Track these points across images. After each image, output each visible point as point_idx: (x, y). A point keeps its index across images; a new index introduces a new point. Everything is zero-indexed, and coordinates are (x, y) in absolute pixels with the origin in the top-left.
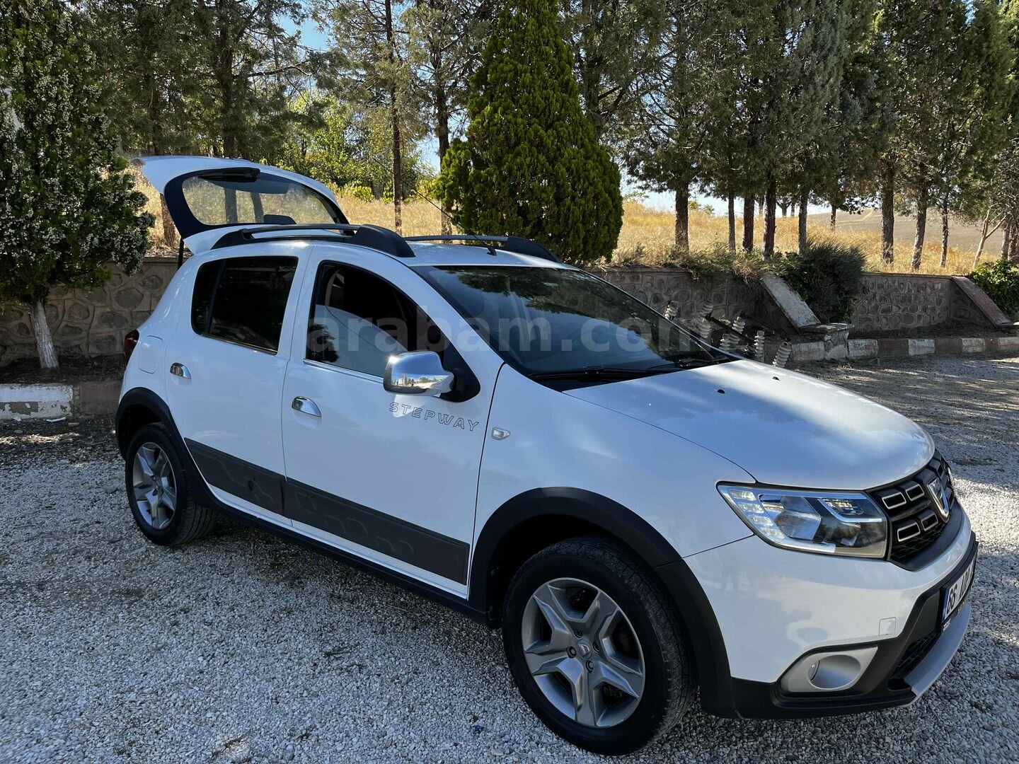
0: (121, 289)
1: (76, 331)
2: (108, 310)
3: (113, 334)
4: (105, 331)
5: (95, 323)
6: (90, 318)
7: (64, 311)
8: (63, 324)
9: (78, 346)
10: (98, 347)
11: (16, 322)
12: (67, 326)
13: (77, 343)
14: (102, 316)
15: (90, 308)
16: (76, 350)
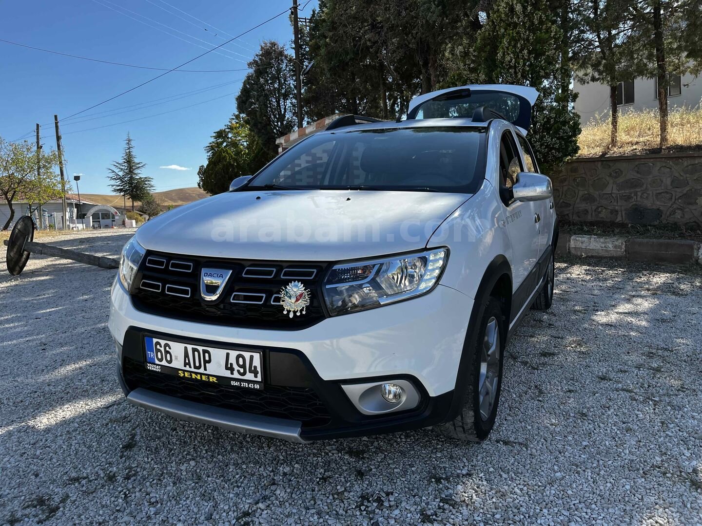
0: (596, 178)
1: (568, 205)
2: (586, 192)
3: (587, 208)
4: (583, 206)
5: (578, 200)
6: (576, 198)
7: (562, 193)
8: (562, 201)
9: (568, 214)
10: (578, 216)
12: (563, 202)
14: (583, 196)
15: (576, 191)
16: (567, 217)
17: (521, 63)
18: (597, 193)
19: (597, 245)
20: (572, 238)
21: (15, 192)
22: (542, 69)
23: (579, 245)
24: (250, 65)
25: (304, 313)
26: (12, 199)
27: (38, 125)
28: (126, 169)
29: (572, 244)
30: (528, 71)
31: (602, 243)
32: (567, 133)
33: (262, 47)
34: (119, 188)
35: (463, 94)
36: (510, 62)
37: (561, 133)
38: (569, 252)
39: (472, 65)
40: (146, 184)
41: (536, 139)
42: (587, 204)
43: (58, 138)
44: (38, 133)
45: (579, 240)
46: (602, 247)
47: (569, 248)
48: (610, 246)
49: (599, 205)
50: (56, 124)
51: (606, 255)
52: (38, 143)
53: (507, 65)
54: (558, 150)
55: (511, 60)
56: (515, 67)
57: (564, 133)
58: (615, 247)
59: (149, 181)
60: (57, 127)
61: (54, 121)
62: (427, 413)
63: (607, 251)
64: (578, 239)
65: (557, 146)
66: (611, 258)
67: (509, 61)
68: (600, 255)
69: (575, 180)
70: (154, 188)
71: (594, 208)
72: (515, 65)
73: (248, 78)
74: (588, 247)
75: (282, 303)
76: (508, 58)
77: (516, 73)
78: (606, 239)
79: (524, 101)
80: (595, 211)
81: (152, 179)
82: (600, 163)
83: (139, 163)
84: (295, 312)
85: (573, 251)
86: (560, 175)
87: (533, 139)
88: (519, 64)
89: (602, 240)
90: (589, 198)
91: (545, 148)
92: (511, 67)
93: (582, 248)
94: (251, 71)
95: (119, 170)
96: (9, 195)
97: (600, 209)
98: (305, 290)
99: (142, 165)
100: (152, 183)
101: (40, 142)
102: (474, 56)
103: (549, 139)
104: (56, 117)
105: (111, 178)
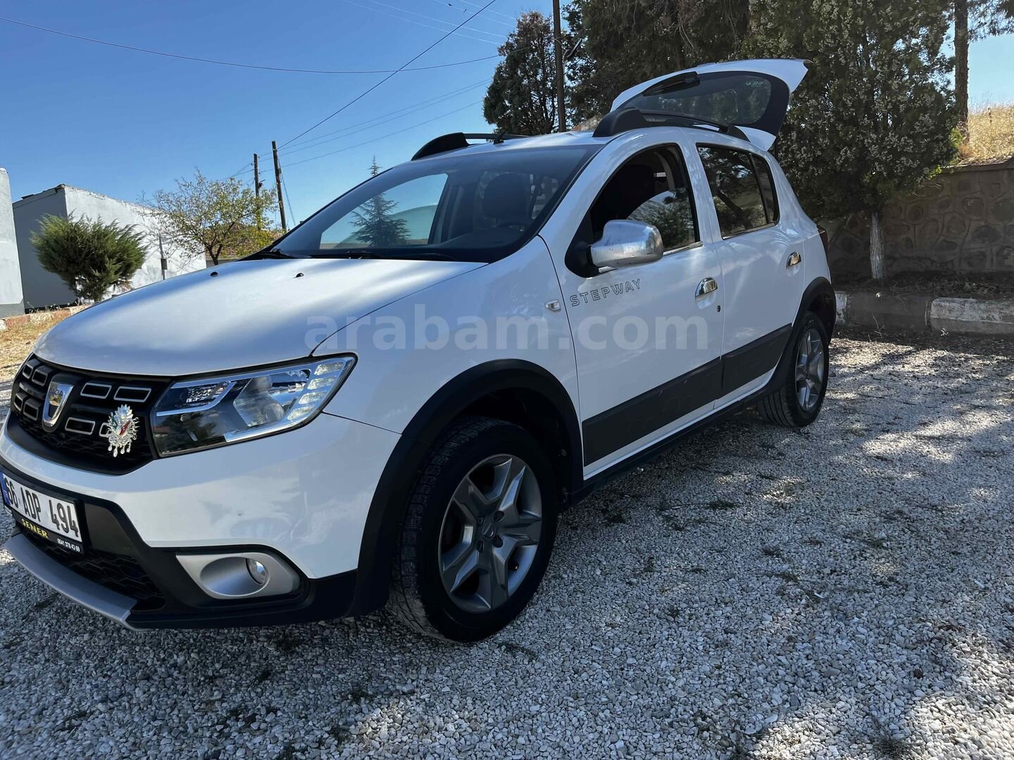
0: (1000, 199)
1: (952, 246)
2: (983, 224)
3: (983, 250)
4: (977, 247)
5: (969, 237)
6: (965, 233)
7: (943, 225)
8: (942, 238)
9: (952, 261)
10: (970, 264)
11: (904, 236)
12: (944, 240)
13: (951, 258)
14: (977, 231)
15: (967, 222)
16: (950, 266)
17: (849, 15)
18: (1001, 224)
19: (973, 313)
20: (934, 302)
21: (221, 246)
22: (889, 21)
23: (946, 314)
24: (501, 50)
25: (128, 451)
26: (217, 255)
27: (255, 156)
28: (374, 211)
29: (934, 313)
30: (864, 26)
31: (986, 311)
32: (928, 127)
33: (519, 21)
34: (364, 235)
35: (688, 80)
36: (830, 13)
37: (917, 128)
38: (930, 326)
39: (770, 25)
40: (398, 229)
41: (872, 139)
42: (984, 242)
43: (278, 172)
44: (256, 166)
45: (945, 307)
46: (983, 319)
47: (929, 319)
48: (996, 316)
49: (1005, 245)
50: (275, 152)
51: (990, 331)
52: (256, 179)
53: (826, 20)
54: (913, 156)
55: (833, 9)
56: (839, 21)
57: (922, 127)
58: (1005, 318)
59: (401, 224)
60: (275, 157)
61: (271, 150)
62: (309, 601)
63: (991, 325)
64: (943, 304)
65: (909, 149)
66: (999, 337)
67: (828, 13)
68: (979, 331)
69: (964, 203)
70: (407, 233)
71: (995, 249)
72: (839, 18)
73: (499, 70)
74: (959, 319)
75: (107, 435)
76: (827, 8)
77: (840, 30)
78: (991, 304)
79: (778, 85)
80: (998, 254)
81: (406, 221)
82: (1005, 174)
83: (389, 202)
84: (119, 449)
85: (935, 325)
86: (940, 196)
87: (866, 141)
88: (845, 15)
89: (983, 306)
90: (986, 234)
91: (889, 154)
92: (832, 22)
93: (949, 320)
94: (503, 59)
95: (365, 212)
96: (215, 250)
97: (1006, 252)
98: (133, 418)
99: (393, 203)
100: (405, 227)
101: (259, 178)
102: (773, 9)
103: (894, 139)
104: (274, 143)
105: (355, 223)
